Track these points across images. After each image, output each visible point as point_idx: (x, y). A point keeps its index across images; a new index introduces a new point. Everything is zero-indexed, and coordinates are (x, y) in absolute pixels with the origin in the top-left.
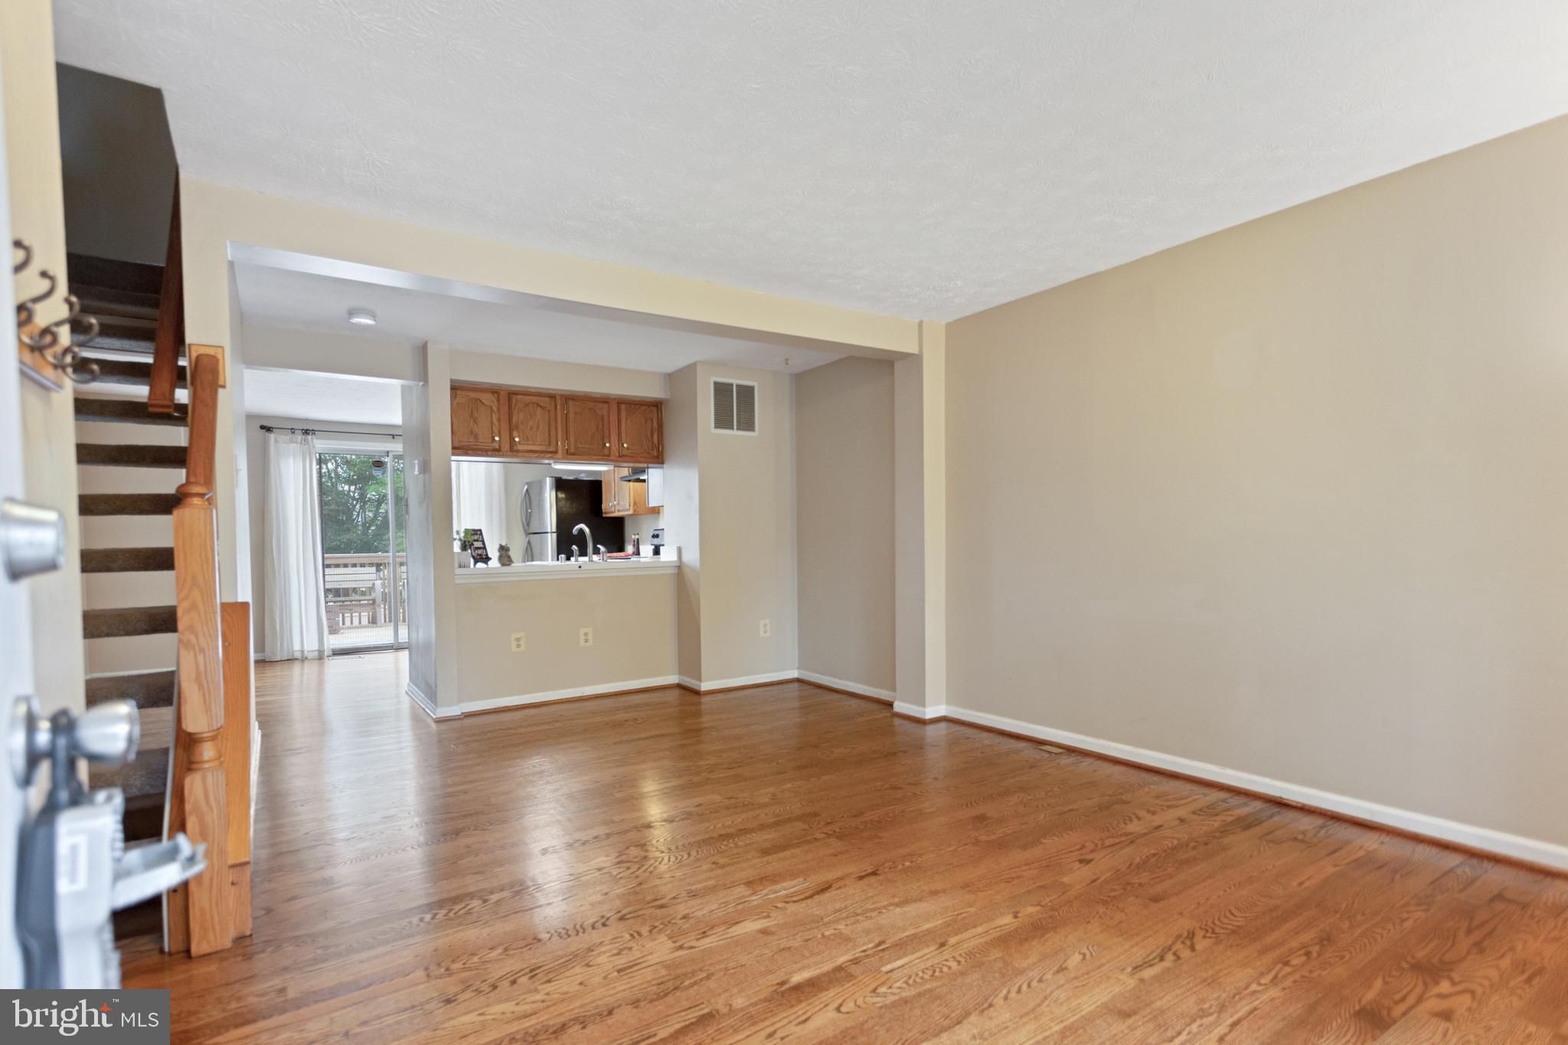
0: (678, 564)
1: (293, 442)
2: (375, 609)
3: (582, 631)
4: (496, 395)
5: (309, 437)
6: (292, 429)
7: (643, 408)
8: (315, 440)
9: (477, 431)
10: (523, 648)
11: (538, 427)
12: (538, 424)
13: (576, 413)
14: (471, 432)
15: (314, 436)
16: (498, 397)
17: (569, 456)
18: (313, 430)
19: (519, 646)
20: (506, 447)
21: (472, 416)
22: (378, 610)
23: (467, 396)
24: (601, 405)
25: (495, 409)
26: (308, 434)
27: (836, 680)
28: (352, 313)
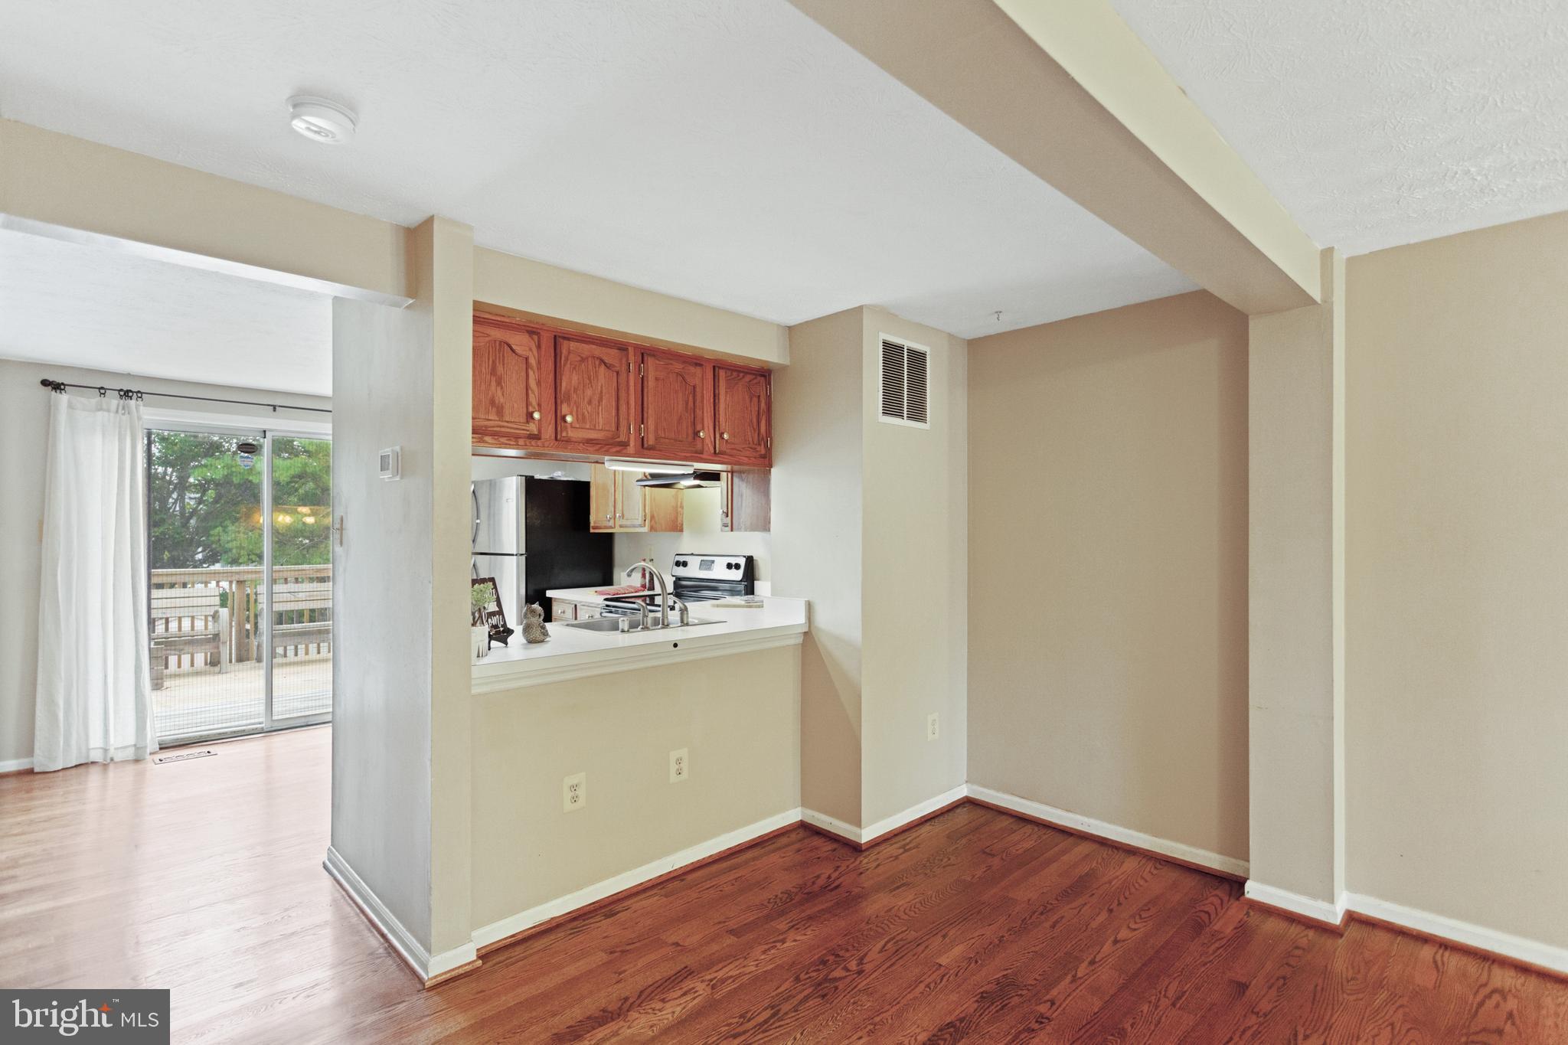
0: (806, 630)
1: (101, 409)
2: (218, 648)
3: (674, 755)
4: (536, 337)
5: (133, 403)
6: (102, 388)
7: (748, 378)
8: (142, 408)
9: (502, 400)
10: (581, 802)
11: (600, 400)
12: (601, 392)
13: (657, 379)
14: (492, 402)
15: (140, 402)
16: (539, 341)
17: (646, 452)
18: (139, 392)
19: (575, 800)
20: (548, 432)
21: (493, 372)
22: (221, 648)
23: (488, 335)
24: (692, 369)
25: (533, 361)
26: (131, 398)
27: (1059, 812)
28: (301, 101)
